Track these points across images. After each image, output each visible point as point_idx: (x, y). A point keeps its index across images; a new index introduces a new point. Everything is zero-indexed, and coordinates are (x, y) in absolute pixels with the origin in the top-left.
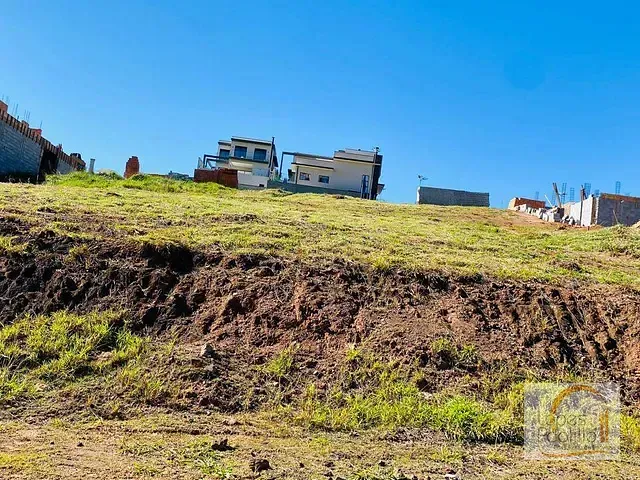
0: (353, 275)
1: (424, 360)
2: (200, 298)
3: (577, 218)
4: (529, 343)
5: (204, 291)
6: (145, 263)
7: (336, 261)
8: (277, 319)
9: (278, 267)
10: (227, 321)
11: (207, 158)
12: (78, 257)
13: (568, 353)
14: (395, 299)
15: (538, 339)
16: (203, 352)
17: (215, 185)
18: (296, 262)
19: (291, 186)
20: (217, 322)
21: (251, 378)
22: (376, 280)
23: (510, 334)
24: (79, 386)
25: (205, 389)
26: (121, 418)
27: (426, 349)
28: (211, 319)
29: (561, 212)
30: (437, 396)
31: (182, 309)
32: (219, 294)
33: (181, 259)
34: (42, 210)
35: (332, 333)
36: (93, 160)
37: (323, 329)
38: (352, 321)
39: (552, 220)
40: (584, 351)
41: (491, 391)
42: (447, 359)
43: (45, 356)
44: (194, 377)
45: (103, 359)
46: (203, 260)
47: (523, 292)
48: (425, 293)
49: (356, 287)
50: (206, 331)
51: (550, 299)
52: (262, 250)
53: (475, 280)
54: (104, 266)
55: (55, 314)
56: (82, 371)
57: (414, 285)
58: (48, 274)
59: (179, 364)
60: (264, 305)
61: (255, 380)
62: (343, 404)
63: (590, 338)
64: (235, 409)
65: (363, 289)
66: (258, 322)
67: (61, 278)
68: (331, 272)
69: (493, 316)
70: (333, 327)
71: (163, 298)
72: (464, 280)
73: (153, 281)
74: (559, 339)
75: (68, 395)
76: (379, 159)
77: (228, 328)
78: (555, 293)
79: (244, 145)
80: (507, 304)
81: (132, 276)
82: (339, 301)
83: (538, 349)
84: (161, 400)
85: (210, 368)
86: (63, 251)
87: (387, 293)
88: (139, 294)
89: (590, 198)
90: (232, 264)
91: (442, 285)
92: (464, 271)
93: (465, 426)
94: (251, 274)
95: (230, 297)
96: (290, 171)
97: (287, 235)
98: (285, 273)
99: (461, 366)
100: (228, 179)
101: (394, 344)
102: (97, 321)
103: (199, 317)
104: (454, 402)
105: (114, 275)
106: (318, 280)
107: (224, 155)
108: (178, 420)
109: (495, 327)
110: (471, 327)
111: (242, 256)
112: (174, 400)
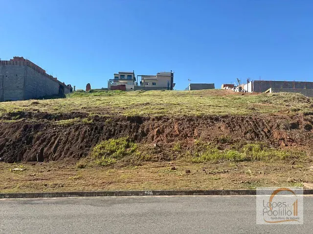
0: (190, 119)
1: (218, 142)
2: (148, 130)
3: (246, 90)
4: (245, 134)
5: (148, 129)
6: (129, 122)
7: (184, 115)
8: (172, 135)
9: (168, 119)
10: (158, 137)
11: (111, 80)
12: (109, 122)
13: (257, 135)
14: (204, 125)
15: (248, 132)
16: (155, 146)
17: (119, 91)
18: (173, 117)
19: (143, 88)
20: (155, 137)
21: (170, 151)
22: (197, 120)
23: (240, 132)
24: (125, 158)
25: (160, 155)
26: (141, 165)
27: (217, 139)
28: (153, 137)
29: (240, 88)
30: (224, 151)
31: (144, 134)
32: (153, 129)
33: (139, 120)
34: (82, 108)
35: (189, 137)
36: (75, 87)
37: (186, 136)
38: (194, 133)
39: (238, 91)
40: (261, 134)
41: (238, 148)
42: (224, 141)
43: (112, 152)
44: (156, 153)
45: (128, 151)
46: (145, 119)
47: (241, 119)
48: (213, 122)
49: (192, 123)
50: (153, 140)
51: (249, 120)
52: (161, 115)
53: (226, 117)
54: (117, 124)
55: (110, 140)
56: (124, 154)
57: (209, 120)
58: (102, 128)
59: (150, 149)
60: (167, 131)
61: (171, 152)
62: (198, 156)
63: (263, 130)
64: (169, 160)
65: (194, 123)
66: (167, 136)
67: (106, 129)
68: (184, 119)
69: (234, 127)
70: (189, 135)
71: (137, 132)
72: (223, 117)
73: (133, 127)
74: (254, 131)
75: (124, 161)
76: (172, 74)
77: (159, 138)
78: (250, 118)
79: (123, 74)
80: (237, 123)
81: (126, 126)
82: (188, 127)
83: (248, 135)
84: (149, 160)
85: (159, 149)
86: (104, 121)
87: (202, 123)
88: (130, 131)
89: (251, 83)
90: (154, 120)
91: (217, 119)
92: (223, 114)
93: (235, 158)
94: (160, 122)
95: (157, 130)
96: (141, 82)
97: (163, 109)
98: (170, 120)
99: (228, 142)
100: (123, 88)
101: (208, 138)
102: (123, 140)
103: (149, 136)
104: (229, 152)
105: (121, 127)
106: (180, 122)
107: (116, 79)
108: (157, 164)
109: (235, 130)
110: (228, 130)
111: (156, 117)
112: (153, 159)
